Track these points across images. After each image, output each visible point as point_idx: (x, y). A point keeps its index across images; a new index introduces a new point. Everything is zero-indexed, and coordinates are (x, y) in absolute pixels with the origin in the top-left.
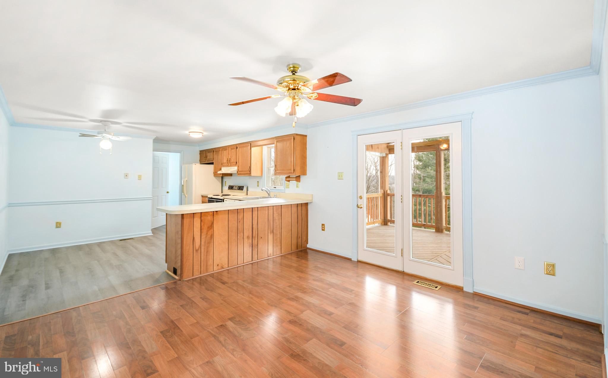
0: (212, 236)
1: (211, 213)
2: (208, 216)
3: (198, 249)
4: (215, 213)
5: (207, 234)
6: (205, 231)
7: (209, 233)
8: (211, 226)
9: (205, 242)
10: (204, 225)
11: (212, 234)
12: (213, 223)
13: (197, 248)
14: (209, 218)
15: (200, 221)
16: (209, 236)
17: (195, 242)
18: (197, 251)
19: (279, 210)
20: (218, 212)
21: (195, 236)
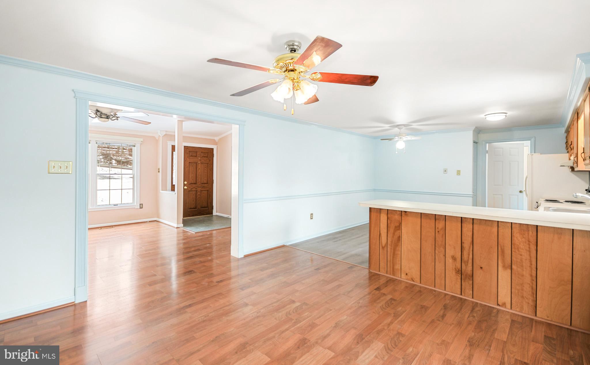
0: (399, 238)
1: (398, 213)
2: (395, 215)
3: (384, 247)
4: (403, 213)
5: (394, 234)
6: (391, 230)
7: (396, 234)
8: (399, 227)
9: (392, 242)
10: (390, 223)
11: (400, 236)
12: (400, 224)
13: (383, 245)
14: (397, 217)
15: (387, 218)
16: (396, 237)
17: (381, 238)
18: (383, 248)
19: (530, 233)
20: (407, 213)
21: (381, 232)
